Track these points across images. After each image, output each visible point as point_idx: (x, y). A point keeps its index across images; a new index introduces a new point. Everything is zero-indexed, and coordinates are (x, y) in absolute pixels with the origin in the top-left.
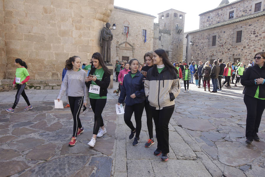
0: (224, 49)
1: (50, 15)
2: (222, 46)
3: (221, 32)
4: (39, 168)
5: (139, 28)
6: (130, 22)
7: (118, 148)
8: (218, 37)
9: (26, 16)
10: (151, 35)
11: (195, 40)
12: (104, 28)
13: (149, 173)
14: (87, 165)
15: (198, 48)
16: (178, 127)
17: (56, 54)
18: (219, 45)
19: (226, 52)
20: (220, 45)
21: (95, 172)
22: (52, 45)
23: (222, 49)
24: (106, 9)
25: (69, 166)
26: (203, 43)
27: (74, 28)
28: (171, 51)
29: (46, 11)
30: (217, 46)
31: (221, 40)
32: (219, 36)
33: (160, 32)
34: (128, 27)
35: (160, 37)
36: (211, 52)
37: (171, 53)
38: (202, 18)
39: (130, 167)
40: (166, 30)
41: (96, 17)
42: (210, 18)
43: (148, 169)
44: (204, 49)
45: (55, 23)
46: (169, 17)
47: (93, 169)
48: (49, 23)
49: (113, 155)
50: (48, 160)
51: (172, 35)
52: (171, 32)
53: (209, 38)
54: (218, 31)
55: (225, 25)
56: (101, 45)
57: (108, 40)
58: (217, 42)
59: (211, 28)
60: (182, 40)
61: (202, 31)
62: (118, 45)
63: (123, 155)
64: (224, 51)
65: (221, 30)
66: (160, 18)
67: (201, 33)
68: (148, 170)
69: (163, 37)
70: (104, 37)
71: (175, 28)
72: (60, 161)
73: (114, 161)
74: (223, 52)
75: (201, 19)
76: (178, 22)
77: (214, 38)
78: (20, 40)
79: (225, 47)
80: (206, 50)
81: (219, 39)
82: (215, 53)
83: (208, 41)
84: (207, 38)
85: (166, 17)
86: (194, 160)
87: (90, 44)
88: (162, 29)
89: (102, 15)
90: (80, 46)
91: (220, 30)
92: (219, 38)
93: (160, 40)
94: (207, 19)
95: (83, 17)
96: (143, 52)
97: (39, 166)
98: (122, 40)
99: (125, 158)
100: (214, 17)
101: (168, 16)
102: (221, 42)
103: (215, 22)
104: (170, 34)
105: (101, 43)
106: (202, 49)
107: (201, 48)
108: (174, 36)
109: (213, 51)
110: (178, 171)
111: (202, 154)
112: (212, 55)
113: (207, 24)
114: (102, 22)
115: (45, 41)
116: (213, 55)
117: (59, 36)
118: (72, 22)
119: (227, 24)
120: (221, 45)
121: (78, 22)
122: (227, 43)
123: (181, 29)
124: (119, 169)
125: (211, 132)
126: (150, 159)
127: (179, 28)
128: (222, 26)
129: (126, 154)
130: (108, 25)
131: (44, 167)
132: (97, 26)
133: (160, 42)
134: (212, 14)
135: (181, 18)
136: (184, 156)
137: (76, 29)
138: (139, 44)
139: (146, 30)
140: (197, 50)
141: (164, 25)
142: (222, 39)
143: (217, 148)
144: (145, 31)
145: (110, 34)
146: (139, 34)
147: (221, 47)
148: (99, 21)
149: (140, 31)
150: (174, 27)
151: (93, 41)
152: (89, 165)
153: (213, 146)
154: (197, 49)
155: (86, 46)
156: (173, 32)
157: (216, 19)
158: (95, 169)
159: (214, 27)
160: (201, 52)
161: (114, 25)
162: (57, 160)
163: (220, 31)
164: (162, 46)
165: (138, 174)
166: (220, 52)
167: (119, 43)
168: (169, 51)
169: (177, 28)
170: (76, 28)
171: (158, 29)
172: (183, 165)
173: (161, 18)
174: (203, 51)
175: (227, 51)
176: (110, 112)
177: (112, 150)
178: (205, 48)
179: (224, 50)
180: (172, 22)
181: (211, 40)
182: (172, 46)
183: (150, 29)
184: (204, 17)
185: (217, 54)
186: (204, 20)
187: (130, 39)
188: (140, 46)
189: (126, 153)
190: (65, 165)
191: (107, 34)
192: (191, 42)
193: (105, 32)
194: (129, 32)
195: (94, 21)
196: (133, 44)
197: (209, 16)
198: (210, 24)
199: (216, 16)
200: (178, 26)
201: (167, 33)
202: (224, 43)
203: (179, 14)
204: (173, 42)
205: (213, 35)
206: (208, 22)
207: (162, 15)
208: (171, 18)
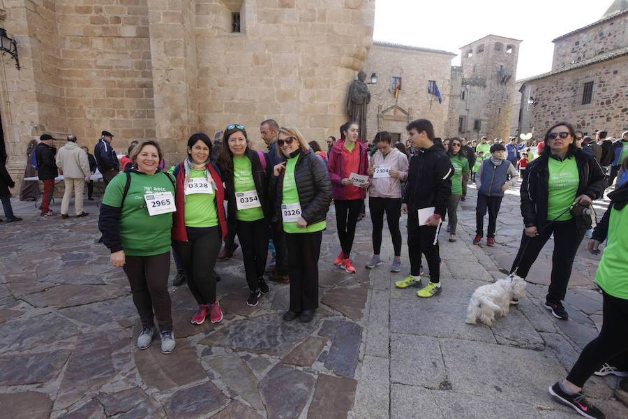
0: (612, 109)
1: (264, 66)
2: (609, 102)
3: (606, 73)
4: (236, 328)
5: (422, 78)
6: (403, 68)
7: (374, 307)
8: (597, 85)
9: (228, 73)
10: (446, 89)
11: (540, 95)
12: (355, 81)
13: (436, 366)
14: (315, 334)
15: (548, 111)
16: (500, 273)
18: (600, 102)
19: (617, 116)
20: (602, 100)
21: (328, 350)
23: (607, 110)
24: (358, 47)
25: (283, 332)
26: (559, 99)
27: (302, 85)
28: (485, 120)
29: (257, 60)
30: (593, 103)
31: (604, 91)
32: (601, 82)
33: (464, 83)
34: (400, 79)
35: (464, 93)
36: (578, 117)
37: (486, 123)
38: (560, 47)
39: (396, 348)
40: (477, 79)
41: (340, 63)
42: (581, 45)
43: (434, 357)
44: (561, 113)
45: (271, 80)
46: (485, 53)
47: (324, 344)
48: (262, 81)
49: (364, 319)
50: (250, 316)
51: (488, 87)
52: (488, 83)
53: (575, 88)
54: (600, 70)
55: (619, 56)
56: (348, 113)
57: (361, 102)
58: (595, 96)
59: (582, 67)
60: (511, 96)
62: (380, 113)
63: (383, 321)
64: (612, 114)
65: (607, 68)
66: (464, 55)
67: (555, 80)
68: (433, 360)
69: (470, 92)
70: (355, 99)
71: (496, 73)
72: (268, 320)
73: (364, 333)
74: (610, 116)
75: (556, 51)
76: (502, 61)
77: (588, 87)
78: (219, 112)
79: (616, 105)
80: (566, 114)
81: (601, 88)
82: (588, 119)
83: (572, 95)
84: (570, 87)
85: (477, 53)
86: (536, 349)
87: (330, 113)
88: (469, 77)
89: (352, 58)
90: (313, 116)
91: (604, 68)
92: (600, 86)
93: (463, 98)
94: (571, 47)
95: (317, 65)
97: (237, 325)
98: (388, 102)
99: (387, 329)
100: (589, 42)
101: (480, 50)
102: (606, 94)
103: (592, 52)
104: (485, 87)
105: (349, 109)
106: (558, 112)
107: (555, 109)
108: (493, 90)
109: (585, 115)
110: (499, 371)
111: (557, 340)
112: (580, 123)
113: (572, 58)
114: (351, 71)
116: (584, 125)
117: (276, 101)
118: (299, 74)
119: (623, 55)
120: (605, 101)
121: (308, 74)
122: (622, 96)
123: (509, 74)
124: (374, 349)
125: (580, 290)
126: (437, 337)
127: (505, 73)
128: (610, 59)
129: (389, 321)
130: (362, 76)
131: (243, 328)
132: (343, 78)
133: (463, 102)
134: (585, 36)
135: (510, 51)
136: (514, 338)
137: (306, 86)
138: (421, 109)
139: (434, 82)
140: (544, 116)
141: (472, 70)
142: (607, 87)
143: (596, 328)
144: (432, 83)
145: (364, 93)
146: (421, 90)
147: (605, 105)
148: (346, 69)
149: (422, 84)
150: (493, 71)
151: (335, 106)
152: (319, 334)
153: (586, 324)
154: (545, 112)
155: (322, 116)
156: (490, 81)
157: (596, 45)
158: (329, 343)
159: (589, 64)
160: (554, 119)
161: (374, 75)
162: (265, 317)
163: (604, 71)
164: (467, 110)
165: (412, 365)
166: (601, 117)
167: (383, 109)
168: (481, 120)
169: (500, 73)
170: (306, 84)
171: (459, 79)
172: (511, 359)
173: (467, 56)
174: (559, 116)
175: (619, 113)
176: (363, 236)
177: (363, 311)
178: (563, 109)
180: (490, 61)
181: (581, 91)
182: (488, 109)
183: (443, 78)
184: (564, 44)
185: (594, 121)
186: (564, 51)
187: (403, 100)
188: (423, 113)
189: (390, 319)
190: (276, 329)
191: (360, 91)
192: (531, 98)
193: (355, 90)
194: (402, 88)
195: (336, 70)
196: (410, 109)
197: (576, 41)
198: (579, 58)
199: (596, 38)
200: (504, 68)
201: (478, 85)
202: (613, 96)
203: (505, 44)
204: (491, 100)
205: (586, 82)
206: (574, 55)
207: (468, 49)
208: (488, 54)
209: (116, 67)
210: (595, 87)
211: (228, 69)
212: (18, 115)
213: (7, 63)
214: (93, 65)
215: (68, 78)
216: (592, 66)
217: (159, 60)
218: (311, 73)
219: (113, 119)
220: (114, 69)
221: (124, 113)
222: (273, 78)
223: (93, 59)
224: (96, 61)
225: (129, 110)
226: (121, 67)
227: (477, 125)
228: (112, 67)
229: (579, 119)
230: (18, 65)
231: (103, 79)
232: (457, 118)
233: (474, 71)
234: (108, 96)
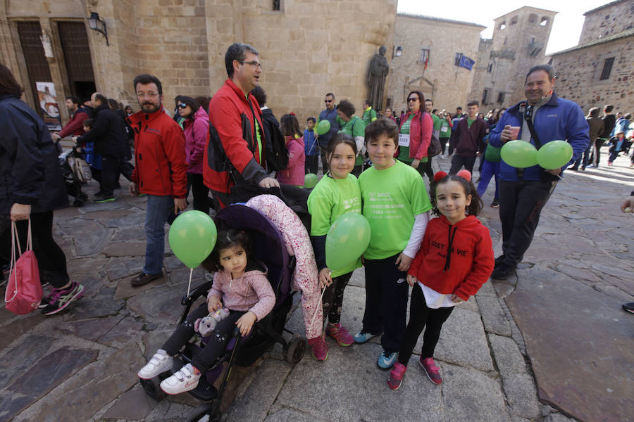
0: (628, 85)
1: (299, 41)
2: (626, 79)
3: (629, 49)
5: (450, 50)
6: (433, 40)
8: (618, 61)
9: (269, 46)
11: (562, 69)
12: (376, 55)
15: (567, 85)
17: (303, 99)
18: (617, 78)
19: (631, 93)
20: (620, 77)
22: (299, 86)
23: (623, 86)
24: (380, 24)
26: (579, 74)
27: (330, 59)
28: (509, 93)
29: (293, 36)
30: (611, 79)
31: (624, 67)
32: (622, 58)
33: (493, 55)
34: (429, 51)
35: (491, 65)
36: (595, 92)
37: (510, 96)
38: (590, 21)
40: (507, 52)
41: (364, 39)
42: (611, 19)
44: (579, 88)
45: (304, 54)
46: (517, 24)
48: (296, 54)
51: (516, 61)
52: (517, 56)
53: (596, 63)
54: (623, 46)
57: (380, 74)
58: (614, 72)
59: (606, 42)
61: (582, 48)
62: (407, 84)
64: (627, 91)
65: (629, 45)
66: (497, 26)
67: (579, 54)
69: (498, 65)
70: (375, 71)
71: (526, 46)
74: (624, 92)
75: (586, 24)
76: (534, 34)
77: (609, 63)
79: (632, 82)
80: (583, 90)
81: (621, 65)
82: (603, 95)
83: (593, 70)
84: (592, 63)
85: (510, 25)
88: (499, 49)
89: (374, 34)
90: (337, 87)
91: (628, 43)
92: (620, 62)
93: (490, 70)
94: (601, 22)
95: (344, 41)
96: (451, 96)
98: (415, 73)
100: (620, 16)
101: (514, 22)
102: (625, 70)
103: (621, 27)
104: (514, 59)
106: (575, 87)
107: (574, 84)
108: (521, 63)
109: (601, 90)
112: (595, 98)
113: (600, 33)
114: (374, 46)
115: (291, 82)
116: (598, 100)
117: (308, 73)
118: (328, 49)
120: (622, 77)
121: (336, 49)
123: (540, 47)
127: (536, 46)
132: (366, 52)
133: (489, 75)
134: (616, 10)
135: (544, 23)
137: (334, 60)
138: (447, 80)
139: (461, 54)
140: (562, 90)
141: (503, 42)
142: (627, 64)
144: (459, 55)
145: (384, 66)
146: (448, 62)
147: (622, 81)
148: (368, 44)
149: (450, 56)
150: (524, 44)
151: (357, 78)
154: (563, 87)
155: (346, 86)
156: (519, 54)
157: (626, 20)
159: (614, 40)
160: (571, 93)
161: (399, 49)
163: (627, 47)
164: (493, 82)
166: (616, 93)
167: (410, 81)
168: (505, 93)
169: (530, 46)
170: (333, 58)
171: (488, 51)
173: (499, 28)
174: (577, 91)
178: (582, 84)
179: (625, 88)
180: (522, 33)
181: (601, 67)
182: (514, 82)
183: (471, 51)
184: (594, 18)
185: (608, 97)
186: (592, 26)
187: (430, 73)
188: (448, 85)
191: (380, 65)
193: (376, 64)
194: (430, 60)
195: (360, 45)
196: (435, 81)
197: (607, 15)
198: (607, 33)
199: (627, 12)
200: (535, 40)
201: (507, 57)
202: (631, 72)
203: (540, 16)
204: (518, 74)
205: (608, 57)
206: (603, 29)
207: (502, 20)
208: (521, 26)
209: (180, 42)
210: (616, 63)
211: (269, 43)
212: (109, 83)
213: (100, 41)
214: (162, 41)
215: (142, 52)
216: (617, 42)
217: (213, 37)
218: (338, 48)
219: (176, 86)
220: (178, 44)
221: (185, 81)
222: (306, 52)
223: (160, 36)
224: (163, 38)
225: (189, 79)
226: (183, 42)
227: (501, 98)
228: (175, 43)
229: (595, 94)
230: (107, 42)
231: (169, 52)
232: (481, 90)
233: (505, 43)
234: (173, 67)
